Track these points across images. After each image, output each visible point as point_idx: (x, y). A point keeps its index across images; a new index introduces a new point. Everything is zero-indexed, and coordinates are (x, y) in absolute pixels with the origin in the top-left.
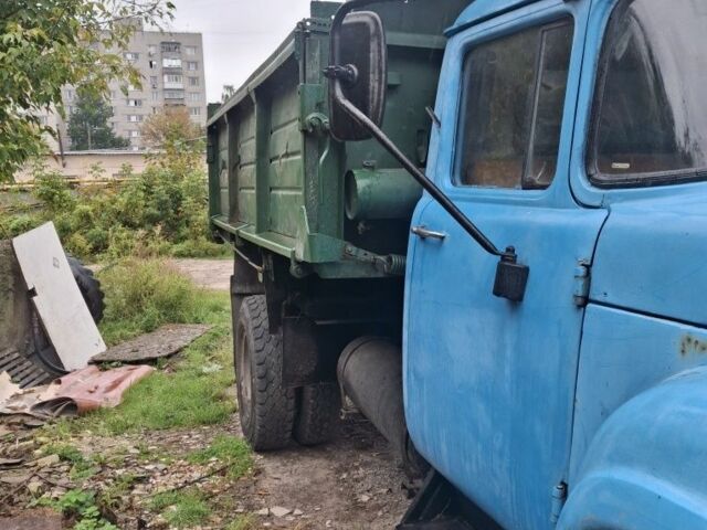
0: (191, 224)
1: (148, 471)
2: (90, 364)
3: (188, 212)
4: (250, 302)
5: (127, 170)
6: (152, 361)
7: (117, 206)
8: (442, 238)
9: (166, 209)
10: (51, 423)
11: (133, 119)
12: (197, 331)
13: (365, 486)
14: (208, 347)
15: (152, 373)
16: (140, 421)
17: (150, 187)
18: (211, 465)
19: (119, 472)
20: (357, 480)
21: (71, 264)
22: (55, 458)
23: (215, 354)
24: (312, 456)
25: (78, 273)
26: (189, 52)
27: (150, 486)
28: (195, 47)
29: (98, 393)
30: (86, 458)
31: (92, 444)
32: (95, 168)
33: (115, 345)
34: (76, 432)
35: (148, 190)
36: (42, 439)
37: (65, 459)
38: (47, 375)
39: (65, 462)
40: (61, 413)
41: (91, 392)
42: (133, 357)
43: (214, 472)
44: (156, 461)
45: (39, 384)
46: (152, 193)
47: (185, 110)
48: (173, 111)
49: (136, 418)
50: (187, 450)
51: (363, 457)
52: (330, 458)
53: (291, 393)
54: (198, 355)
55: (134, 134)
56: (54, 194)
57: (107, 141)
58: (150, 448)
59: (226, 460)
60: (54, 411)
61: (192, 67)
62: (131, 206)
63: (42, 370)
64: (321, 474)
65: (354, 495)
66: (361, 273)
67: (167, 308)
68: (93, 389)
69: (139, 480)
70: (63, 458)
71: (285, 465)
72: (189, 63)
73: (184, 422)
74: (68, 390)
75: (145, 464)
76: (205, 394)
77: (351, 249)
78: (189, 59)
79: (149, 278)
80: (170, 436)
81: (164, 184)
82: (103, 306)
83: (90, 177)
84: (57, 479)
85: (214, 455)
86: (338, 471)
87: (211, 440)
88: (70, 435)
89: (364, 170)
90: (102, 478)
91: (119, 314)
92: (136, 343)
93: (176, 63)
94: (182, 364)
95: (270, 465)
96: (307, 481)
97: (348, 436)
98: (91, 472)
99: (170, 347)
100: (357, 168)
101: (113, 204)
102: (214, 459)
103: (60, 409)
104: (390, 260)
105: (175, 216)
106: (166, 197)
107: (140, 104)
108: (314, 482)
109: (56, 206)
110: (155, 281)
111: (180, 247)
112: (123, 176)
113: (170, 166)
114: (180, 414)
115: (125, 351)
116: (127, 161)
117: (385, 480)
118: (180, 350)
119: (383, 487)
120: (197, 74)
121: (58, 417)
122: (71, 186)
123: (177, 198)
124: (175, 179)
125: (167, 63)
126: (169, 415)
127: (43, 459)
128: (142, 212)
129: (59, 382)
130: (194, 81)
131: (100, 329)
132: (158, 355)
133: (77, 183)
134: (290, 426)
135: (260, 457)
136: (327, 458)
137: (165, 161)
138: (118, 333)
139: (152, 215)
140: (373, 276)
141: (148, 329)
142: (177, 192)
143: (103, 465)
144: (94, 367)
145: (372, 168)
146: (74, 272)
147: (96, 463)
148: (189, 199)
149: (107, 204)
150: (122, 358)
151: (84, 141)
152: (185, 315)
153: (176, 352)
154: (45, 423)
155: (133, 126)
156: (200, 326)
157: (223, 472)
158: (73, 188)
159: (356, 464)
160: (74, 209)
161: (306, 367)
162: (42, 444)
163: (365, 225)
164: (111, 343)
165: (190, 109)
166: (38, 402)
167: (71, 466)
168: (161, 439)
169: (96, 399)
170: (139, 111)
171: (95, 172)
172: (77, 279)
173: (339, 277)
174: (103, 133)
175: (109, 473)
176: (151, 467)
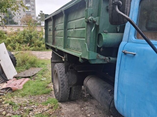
0: (34, 43)
1: (32, 107)
2: (13, 77)
3: (33, 40)
4: (58, 65)
5: (19, 30)
6: (29, 77)
7: (17, 38)
8: (135, 55)
9: (28, 39)
10: (6, 94)
11: (19, 18)
12: (39, 69)
13: (88, 112)
14: (42, 73)
15: (29, 80)
16: (28, 93)
17: (25, 34)
18: (48, 106)
19: (25, 108)
20: (86, 110)
21: (8, 53)
22: (8, 104)
23: (44, 75)
24: (73, 103)
25: (10, 55)
26: (32, 3)
27: (33, 112)
28: (33, 2)
29: (17, 85)
30: (16, 104)
31: (17, 100)
32: (11, 29)
33: (19, 73)
34: (12, 96)
35: (24, 35)
36: (4, 99)
37: (11, 104)
38: (3, 81)
39: (11, 105)
40: (8, 91)
41: (15, 85)
42: (24, 76)
43: (49, 108)
44: (34, 105)
45: (1, 83)
46: (25, 35)
47: (31, 16)
48: (28, 16)
49: (27, 92)
50: (42, 101)
51: (86, 103)
52: (78, 104)
53: (69, 88)
54: (40, 76)
55: (19, 21)
56: (1, 35)
57: (13, 23)
58: (32, 101)
59: (52, 105)
60: (6, 90)
61: (33, 6)
62: (20, 38)
63: (2, 79)
64: (77, 108)
65: (86, 114)
66: (101, 62)
67: (31, 64)
68: (15, 84)
69: (31, 110)
70: (10, 104)
71: (67, 106)
72: (32, 5)
73: (39, 93)
74: (9, 85)
75: (31, 106)
76: (44, 86)
77: (99, 55)
78: (32, 4)
79: (27, 56)
80: (37, 97)
81: (28, 33)
82: (16, 63)
83: (10, 31)
84: (9, 110)
85: (49, 103)
86: (81, 107)
87: (47, 98)
88: (11, 97)
89: (104, 33)
90: (21, 110)
91: (20, 65)
92: (24, 72)
93: (29, 5)
94: (36, 78)
95: (63, 106)
96: (73, 110)
97: (81, 97)
98: (18, 108)
99: (33, 73)
100: (102, 33)
101: (16, 38)
102: (49, 104)
103: (8, 90)
104: (110, 59)
105: (30, 41)
106: (28, 36)
107: (20, 14)
108: (75, 111)
109: (2, 38)
110: (28, 57)
111: (32, 48)
112: (18, 31)
113: (29, 29)
114: (38, 91)
115: (22, 75)
116: (19, 28)
117: (93, 110)
118: (36, 74)
119: (93, 112)
120: (34, 8)
121: (7, 92)
122: (6, 33)
123: (31, 37)
124: (30, 32)
125: (27, 5)
126: (36, 92)
127: (5, 105)
128: (22, 40)
129: (7, 83)
130: (33, 9)
131: (16, 69)
132: (30, 76)
133: (7, 33)
134: (68, 96)
135: (60, 103)
136: (77, 104)
137: (28, 28)
138: (20, 70)
139: (25, 41)
140: (104, 63)
141: (27, 69)
142: (31, 35)
143: (21, 106)
144: (15, 79)
145: (106, 33)
146: (9, 55)
147: (19, 105)
148: (34, 37)
149: (14, 38)
150: (22, 76)
151: (7, 23)
152: (36, 65)
153: (35, 75)
154: (4, 94)
155: (19, 20)
156: (39, 68)
157: (52, 108)
158: (6, 34)
159: (85, 105)
160: (6, 39)
161: (74, 82)
162: (4, 100)
163: (103, 49)
164: (18, 72)
165: (32, 16)
166: (2, 88)
167: (13, 106)
168: (34, 98)
169: (16, 87)
170: (20, 16)
171: (11, 30)
172: (10, 57)
173: (95, 63)
174: (12, 21)
175: (22, 108)
176: (33, 106)
